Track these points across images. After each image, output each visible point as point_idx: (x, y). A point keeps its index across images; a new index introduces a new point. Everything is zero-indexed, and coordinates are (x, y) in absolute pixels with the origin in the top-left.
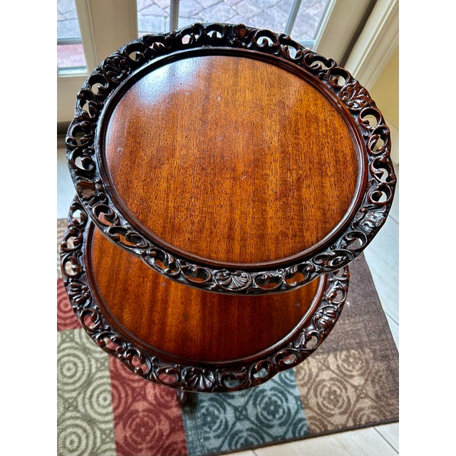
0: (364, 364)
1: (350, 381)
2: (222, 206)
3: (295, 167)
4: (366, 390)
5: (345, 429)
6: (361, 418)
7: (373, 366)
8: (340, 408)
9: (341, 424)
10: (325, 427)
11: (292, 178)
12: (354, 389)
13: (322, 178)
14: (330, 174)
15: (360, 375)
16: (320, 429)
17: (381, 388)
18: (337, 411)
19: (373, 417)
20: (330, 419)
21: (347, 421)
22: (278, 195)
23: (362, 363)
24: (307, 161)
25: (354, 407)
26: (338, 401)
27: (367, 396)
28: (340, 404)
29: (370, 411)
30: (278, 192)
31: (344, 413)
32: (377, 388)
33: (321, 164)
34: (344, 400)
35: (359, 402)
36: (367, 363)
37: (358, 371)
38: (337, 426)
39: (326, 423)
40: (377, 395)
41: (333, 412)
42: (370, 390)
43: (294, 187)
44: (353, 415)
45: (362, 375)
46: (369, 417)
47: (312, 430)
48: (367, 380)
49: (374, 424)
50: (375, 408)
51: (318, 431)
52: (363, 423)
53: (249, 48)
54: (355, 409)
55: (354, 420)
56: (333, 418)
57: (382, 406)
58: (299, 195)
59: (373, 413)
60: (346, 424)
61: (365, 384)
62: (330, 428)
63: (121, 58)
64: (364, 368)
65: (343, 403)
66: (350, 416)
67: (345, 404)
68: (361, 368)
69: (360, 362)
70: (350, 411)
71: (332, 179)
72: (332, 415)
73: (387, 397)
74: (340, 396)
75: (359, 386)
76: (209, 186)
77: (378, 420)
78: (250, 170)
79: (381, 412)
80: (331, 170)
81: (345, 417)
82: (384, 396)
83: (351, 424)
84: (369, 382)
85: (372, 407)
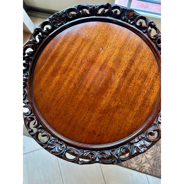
0: (155, 152)
1: (146, 155)
2: (73, 106)
3: (119, 99)
4: (150, 161)
5: (135, 170)
6: (143, 169)
7: (158, 154)
8: (137, 162)
9: (134, 168)
10: (128, 165)
11: (114, 104)
12: (146, 158)
13: (129, 111)
14: (135, 110)
15: (151, 155)
16: (125, 165)
17: (157, 163)
18: (135, 162)
19: (148, 171)
20: (131, 164)
21: (137, 168)
22: (103, 111)
23: (154, 151)
24: (127, 98)
25: (142, 164)
26: (137, 159)
27: (149, 163)
28: (137, 161)
29: (148, 169)
30: (103, 109)
31: (137, 164)
32: (155, 162)
33: (134, 103)
34: (139, 160)
35: (145, 164)
36: (156, 152)
37: (151, 153)
38: (132, 167)
39: (129, 164)
40: (153, 165)
41: (133, 162)
42: (152, 162)
43: (112, 110)
44: (140, 167)
45: (152, 155)
46: (146, 170)
47: (123, 164)
48: (153, 158)
49: (147, 174)
50: (150, 168)
51: (124, 165)
52: (143, 171)
53: (131, 24)
54: (142, 165)
55: (140, 169)
56: (132, 164)
57: (153, 169)
58: (113, 116)
59: (148, 170)
60: (136, 168)
61: (151, 159)
62: (129, 166)
63: (63, 15)
64: (154, 153)
65: (139, 161)
66: (139, 166)
67: (139, 162)
68: (153, 153)
69: (153, 150)
70: (140, 165)
71: (135, 113)
72: (132, 163)
73: (157, 167)
74: (139, 158)
75: (149, 158)
76: (73, 94)
77: (149, 173)
78: (96, 93)
79: (152, 171)
80: (137, 108)
81: (137, 166)
82: (156, 166)
83: (138, 169)
84: (153, 159)
85: (149, 168)
